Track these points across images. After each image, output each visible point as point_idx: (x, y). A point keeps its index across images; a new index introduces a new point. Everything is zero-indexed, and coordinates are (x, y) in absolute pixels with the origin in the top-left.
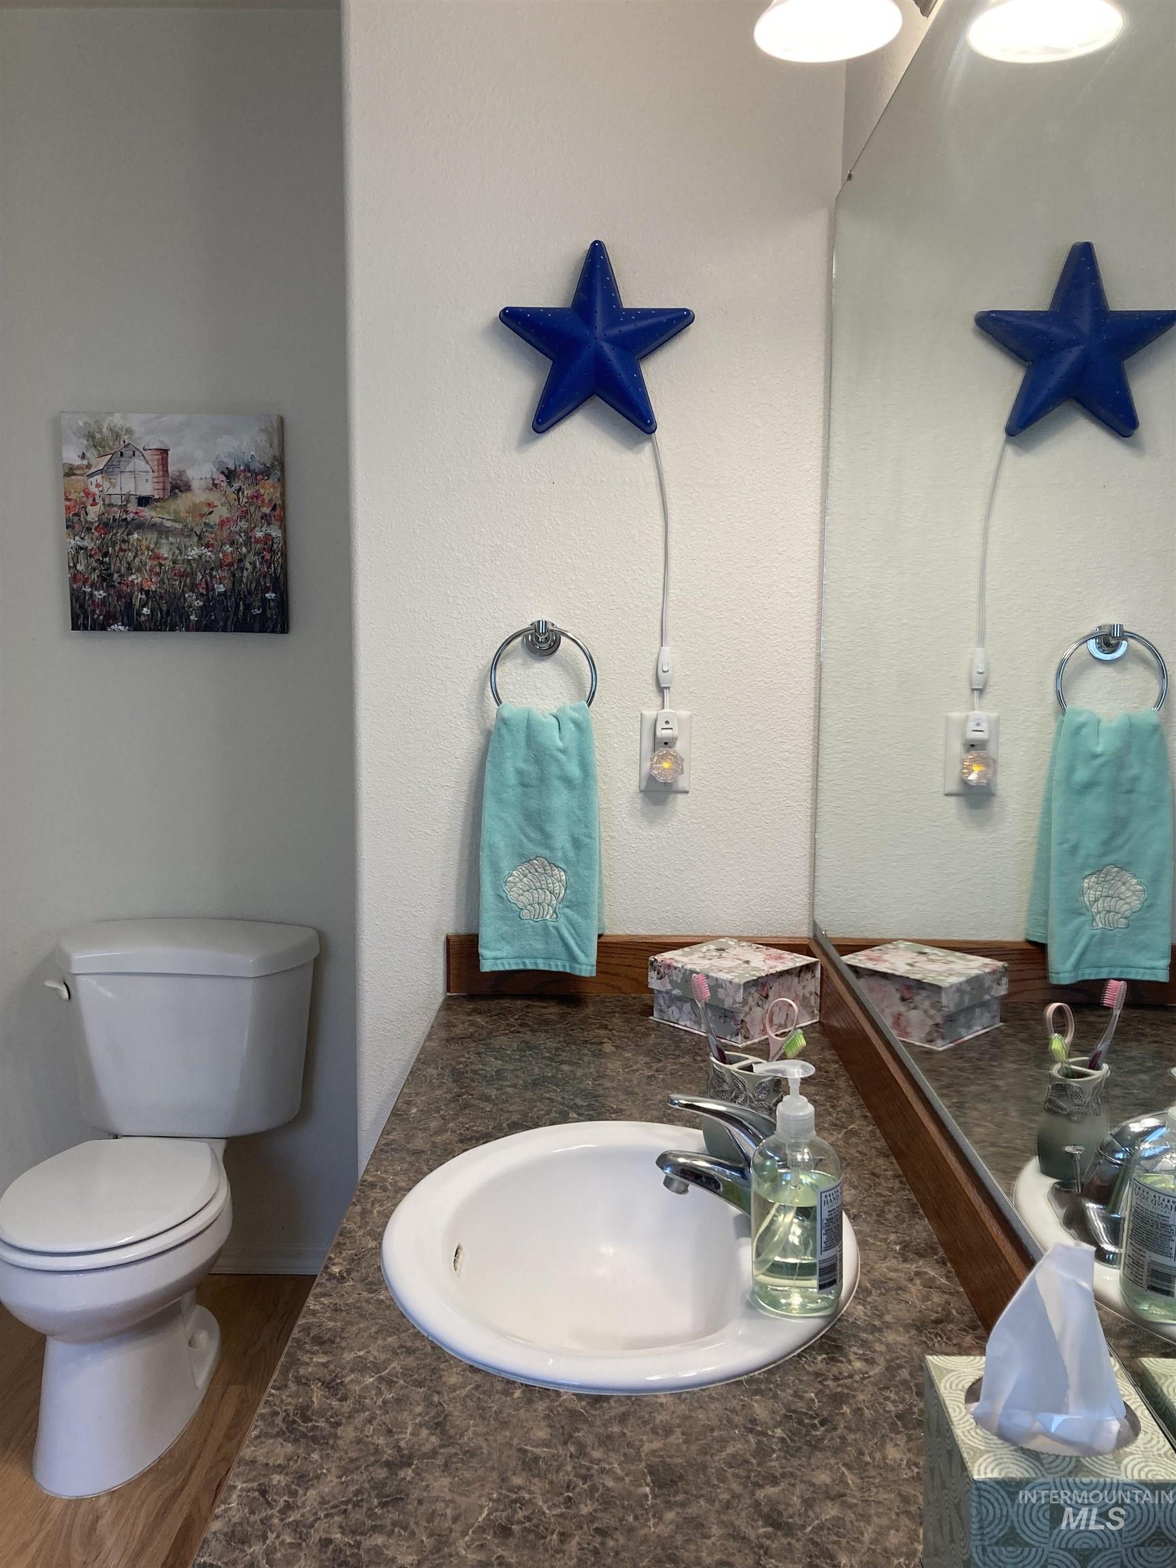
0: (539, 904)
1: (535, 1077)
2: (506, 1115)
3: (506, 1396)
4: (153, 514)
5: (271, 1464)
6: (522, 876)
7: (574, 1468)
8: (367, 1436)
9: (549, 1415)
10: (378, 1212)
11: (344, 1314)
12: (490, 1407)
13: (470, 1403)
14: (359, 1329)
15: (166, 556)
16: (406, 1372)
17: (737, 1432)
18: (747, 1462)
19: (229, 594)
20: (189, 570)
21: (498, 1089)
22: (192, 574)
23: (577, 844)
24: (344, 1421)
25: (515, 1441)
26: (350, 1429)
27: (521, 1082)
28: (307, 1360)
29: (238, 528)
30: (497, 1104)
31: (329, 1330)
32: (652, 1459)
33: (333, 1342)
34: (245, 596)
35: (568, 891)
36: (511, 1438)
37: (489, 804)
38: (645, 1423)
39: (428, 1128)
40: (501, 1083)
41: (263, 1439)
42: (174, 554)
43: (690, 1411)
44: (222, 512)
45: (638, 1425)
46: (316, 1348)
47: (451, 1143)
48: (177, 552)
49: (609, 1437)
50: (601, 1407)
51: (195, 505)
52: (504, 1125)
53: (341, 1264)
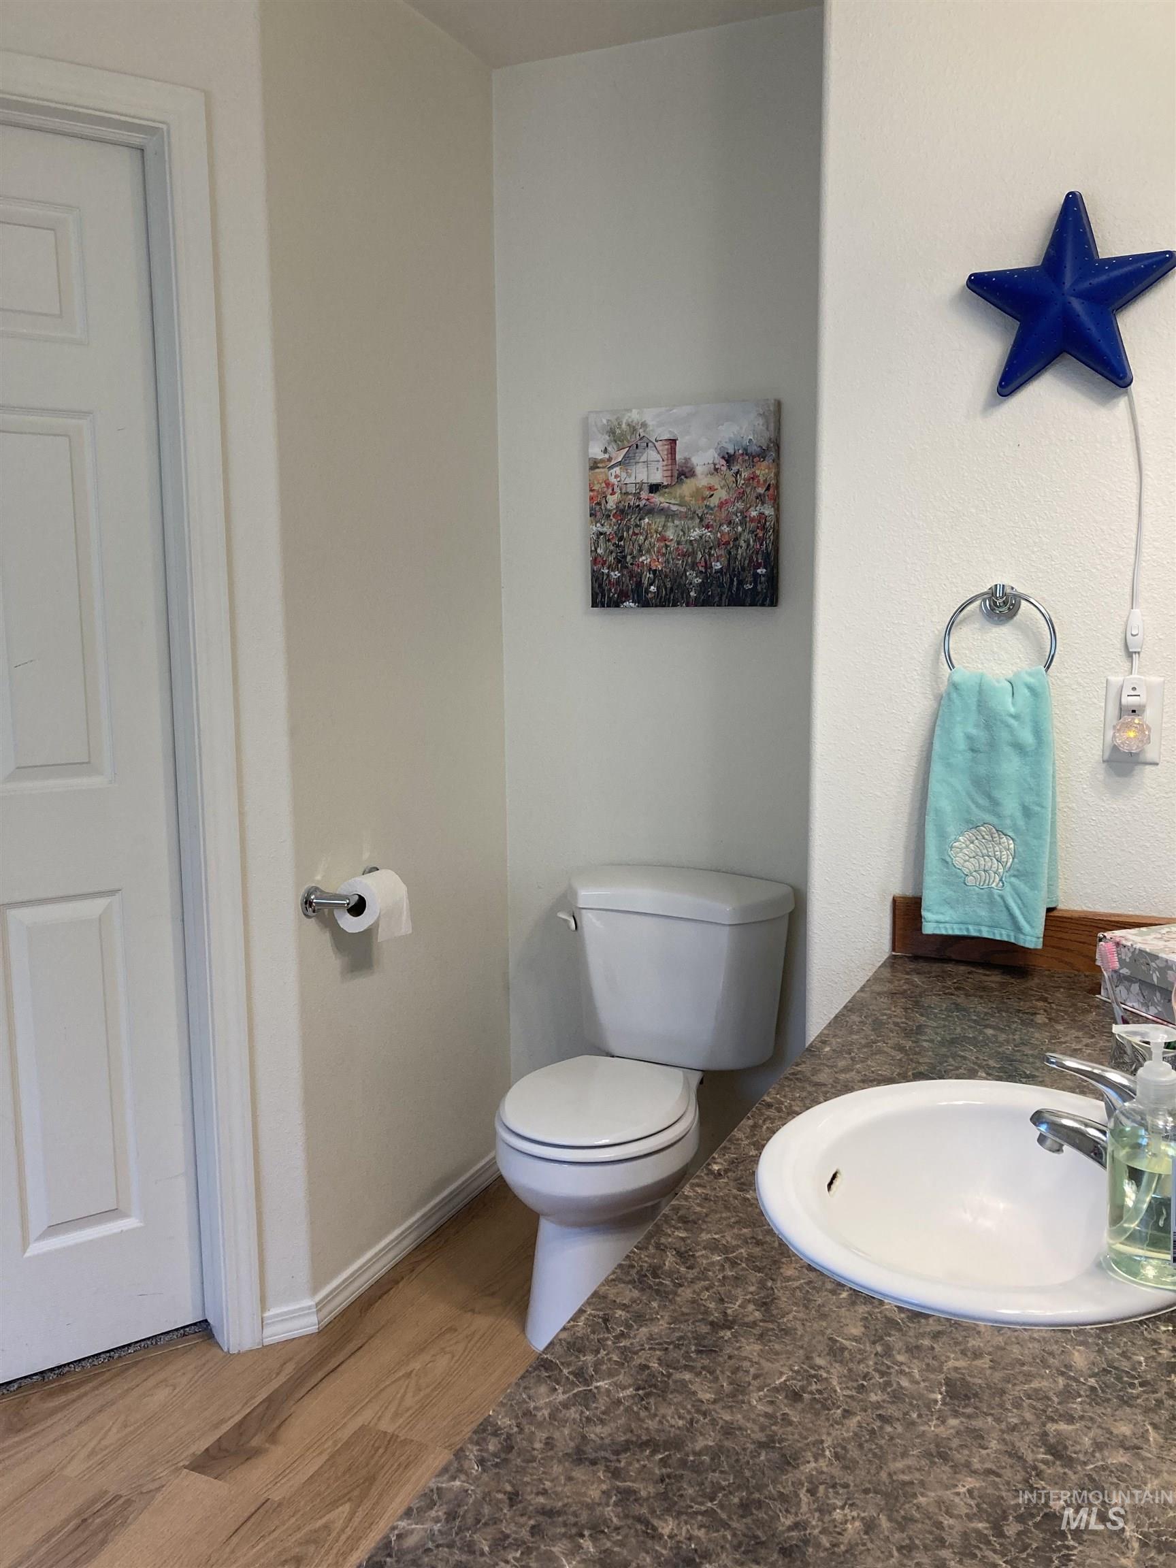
0: (984, 871)
1: (954, 1036)
2: (914, 1065)
3: (833, 1295)
4: (662, 499)
5: (618, 1302)
6: (968, 843)
7: (876, 1364)
8: (702, 1300)
9: (867, 1318)
10: (768, 1128)
11: (712, 1203)
12: (815, 1301)
13: (798, 1293)
14: (721, 1217)
15: (671, 537)
16: (751, 1258)
17: (1047, 1372)
18: (1049, 1399)
19: (725, 570)
20: (691, 550)
21: (913, 1042)
22: (694, 553)
23: (1027, 812)
24: (686, 1284)
25: (829, 1331)
26: (689, 1291)
27: (939, 1039)
28: (670, 1233)
29: (735, 508)
30: (909, 1055)
31: (695, 1213)
32: (953, 1373)
33: (696, 1223)
34: (739, 573)
35: (1016, 860)
36: (826, 1328)
37: (937, 768)
38: (957, 1344)
39: (836, 1066)
40: (919, 1037)
41: (617, 1283)
42: (678, 536)
43: (1006, 1344)
44: (721, 494)
45: (949, 1344)
46: (680, 1225)
47: (853, 1082)
48: (681, 533)
49: (917, 1347)
50: (919, 1322)
51: (698, 489)
52: (910, 1073)
53: (722, 1164)
